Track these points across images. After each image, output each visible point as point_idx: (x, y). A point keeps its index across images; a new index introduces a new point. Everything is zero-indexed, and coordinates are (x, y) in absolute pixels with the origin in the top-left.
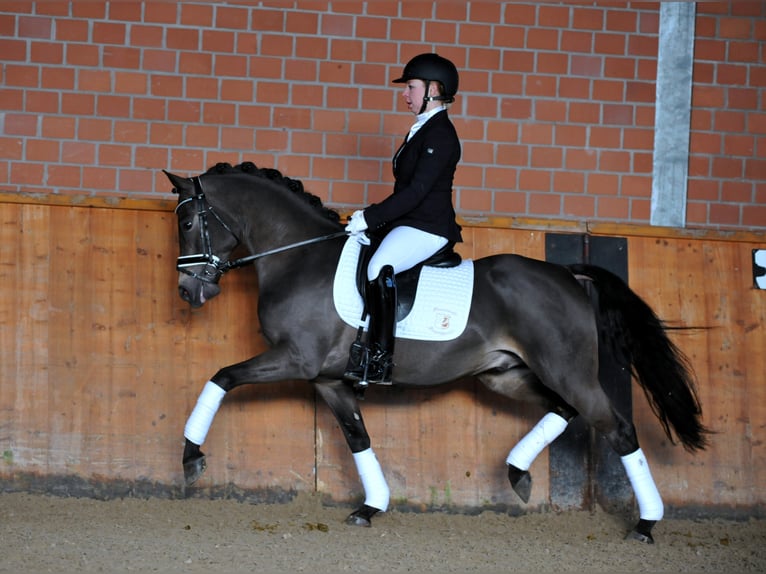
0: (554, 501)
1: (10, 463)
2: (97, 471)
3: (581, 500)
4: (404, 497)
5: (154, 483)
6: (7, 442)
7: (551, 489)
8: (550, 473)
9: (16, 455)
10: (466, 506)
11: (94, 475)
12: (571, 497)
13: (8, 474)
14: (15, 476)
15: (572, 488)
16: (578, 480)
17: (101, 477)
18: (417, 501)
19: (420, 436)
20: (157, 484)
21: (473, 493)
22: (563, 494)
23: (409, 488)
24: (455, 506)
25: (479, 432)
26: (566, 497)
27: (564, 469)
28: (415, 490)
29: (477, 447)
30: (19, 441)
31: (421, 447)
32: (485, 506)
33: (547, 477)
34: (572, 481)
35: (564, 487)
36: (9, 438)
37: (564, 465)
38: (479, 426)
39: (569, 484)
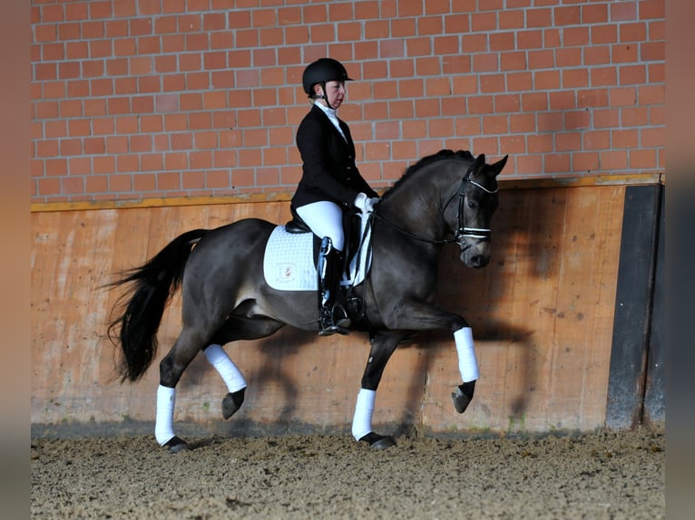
0: (608, 424)
1: (207, 412)
2: (265, 416)
3: (630, 423)
4: (487, 427)
5: (304, 423)
6: (207, 396)
7: (607, 414)
8: (608, 399)
9: (212, 405)
10: (537, 432)
11: (262, 418)
12: (622, 420)
13: (205, 420)
14: (209, 422)
15: (624, 412)
16: (630, 405)
17: (267, 420)
18: (497, 429)
19: (506, 373)
20: (307, 424)
21: (543, 420)
22: (615, 418)
23: (492, 419)
24: (527, 433)
25: (554, 367)
26: (618, 420)
27: (619, 395)
28: (497, 420)
29: (551, 380)
30: (215, 394)
31: (505, 383)
32: (551, 431)
33: (605, 403)
34: (624, 406)
35: (617, 412)
36: (208, 392)
37: (619, 392)
38: (554, 362)
39: (622, 409)
